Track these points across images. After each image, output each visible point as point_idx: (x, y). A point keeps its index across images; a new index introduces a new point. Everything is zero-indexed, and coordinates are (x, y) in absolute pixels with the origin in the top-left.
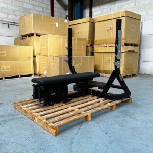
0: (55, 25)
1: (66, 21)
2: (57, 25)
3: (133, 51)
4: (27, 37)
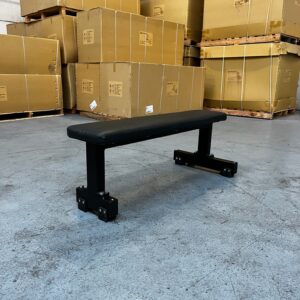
3: (296, 55)
4: (42, 17)
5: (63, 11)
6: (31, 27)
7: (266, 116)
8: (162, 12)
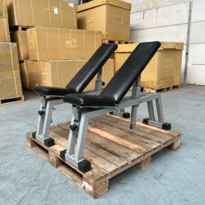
0: (53, 12)
1: (72, 5)
2: (56, 11)
3: (174, 49)
5: (20, 28)
7: (152, 91)
8: (92, 22)
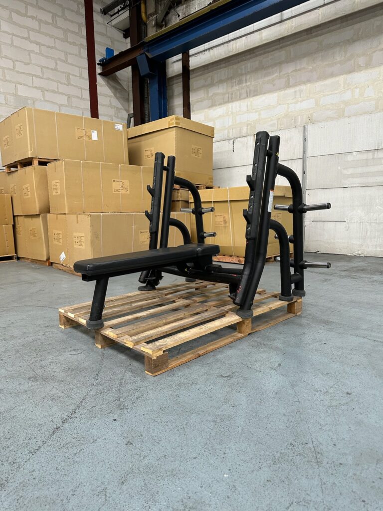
0: (90, 137)
1: (120, 127)
2: (95, 136)
4: (19, 167)
5: (36, 162)
6: (11, 176)
8: (152, 154)
